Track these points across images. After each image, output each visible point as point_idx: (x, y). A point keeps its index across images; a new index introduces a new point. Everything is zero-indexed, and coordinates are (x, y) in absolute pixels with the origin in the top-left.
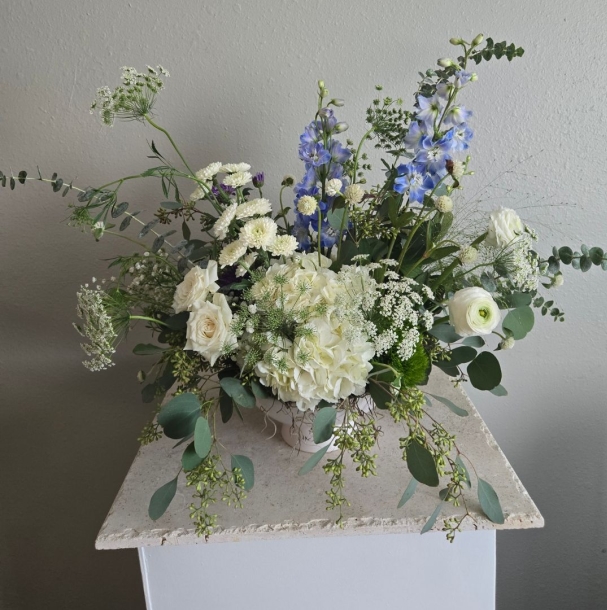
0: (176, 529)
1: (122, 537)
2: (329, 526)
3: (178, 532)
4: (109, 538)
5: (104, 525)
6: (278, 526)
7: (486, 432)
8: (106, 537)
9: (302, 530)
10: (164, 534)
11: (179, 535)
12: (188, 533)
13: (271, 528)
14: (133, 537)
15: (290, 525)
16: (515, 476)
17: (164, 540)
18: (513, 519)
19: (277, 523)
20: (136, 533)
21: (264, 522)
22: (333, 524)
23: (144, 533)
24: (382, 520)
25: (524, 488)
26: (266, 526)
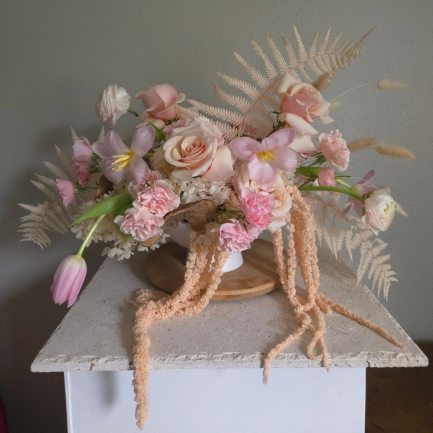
0: (104, 356)
1: (56, 361)
2: (239, 358)
3: (106, 359)
4: (44, 362)
5: (41, 351)
6: (194, 357)
7: (369, 293)
8: (41, 361)
9: (216, 360)
10: (93, 360)
11: (106, 362)
12: (114, 360)
13: (187, 358)
14: (65, 361)
15: (205, 356)
16: (398, 325)
17: (93, 365)
18: (401, 357)
19: (194, 354)
20: (68, 359)
21: (182, 353)
22: (243, 357)
23: (75, 358)
24: (286, 355)
25: (407, 335)
26: (184, 356)
